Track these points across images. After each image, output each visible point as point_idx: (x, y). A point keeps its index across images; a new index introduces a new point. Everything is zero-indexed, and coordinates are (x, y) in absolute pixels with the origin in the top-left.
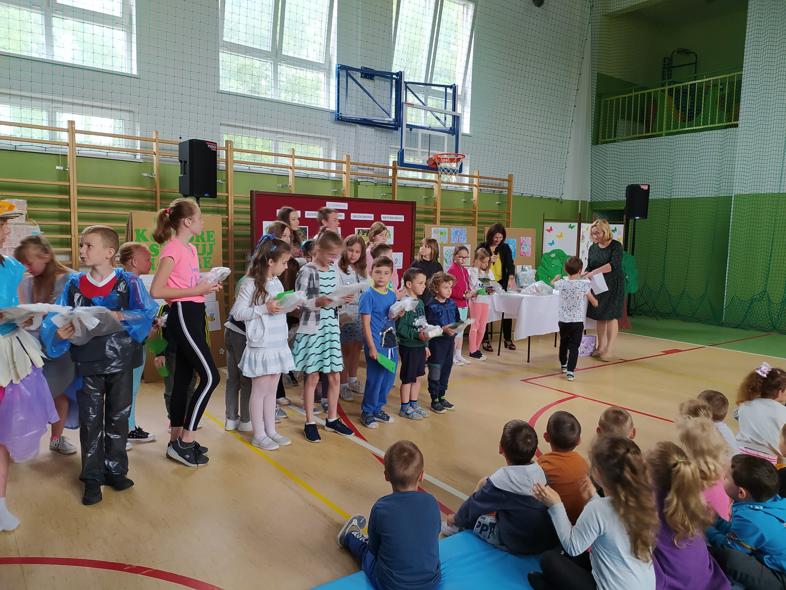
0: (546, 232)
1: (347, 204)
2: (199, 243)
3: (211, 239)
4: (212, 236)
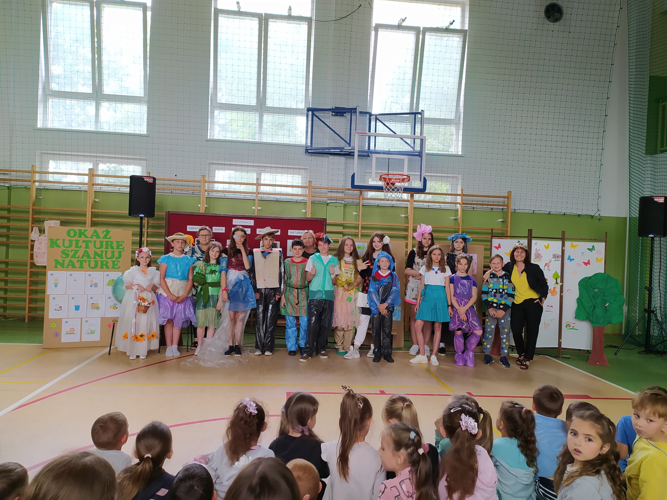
0: (494, 249)
1: (253, 221)
2: (108, 250)
3: (120, 247)
4: (121, 245)
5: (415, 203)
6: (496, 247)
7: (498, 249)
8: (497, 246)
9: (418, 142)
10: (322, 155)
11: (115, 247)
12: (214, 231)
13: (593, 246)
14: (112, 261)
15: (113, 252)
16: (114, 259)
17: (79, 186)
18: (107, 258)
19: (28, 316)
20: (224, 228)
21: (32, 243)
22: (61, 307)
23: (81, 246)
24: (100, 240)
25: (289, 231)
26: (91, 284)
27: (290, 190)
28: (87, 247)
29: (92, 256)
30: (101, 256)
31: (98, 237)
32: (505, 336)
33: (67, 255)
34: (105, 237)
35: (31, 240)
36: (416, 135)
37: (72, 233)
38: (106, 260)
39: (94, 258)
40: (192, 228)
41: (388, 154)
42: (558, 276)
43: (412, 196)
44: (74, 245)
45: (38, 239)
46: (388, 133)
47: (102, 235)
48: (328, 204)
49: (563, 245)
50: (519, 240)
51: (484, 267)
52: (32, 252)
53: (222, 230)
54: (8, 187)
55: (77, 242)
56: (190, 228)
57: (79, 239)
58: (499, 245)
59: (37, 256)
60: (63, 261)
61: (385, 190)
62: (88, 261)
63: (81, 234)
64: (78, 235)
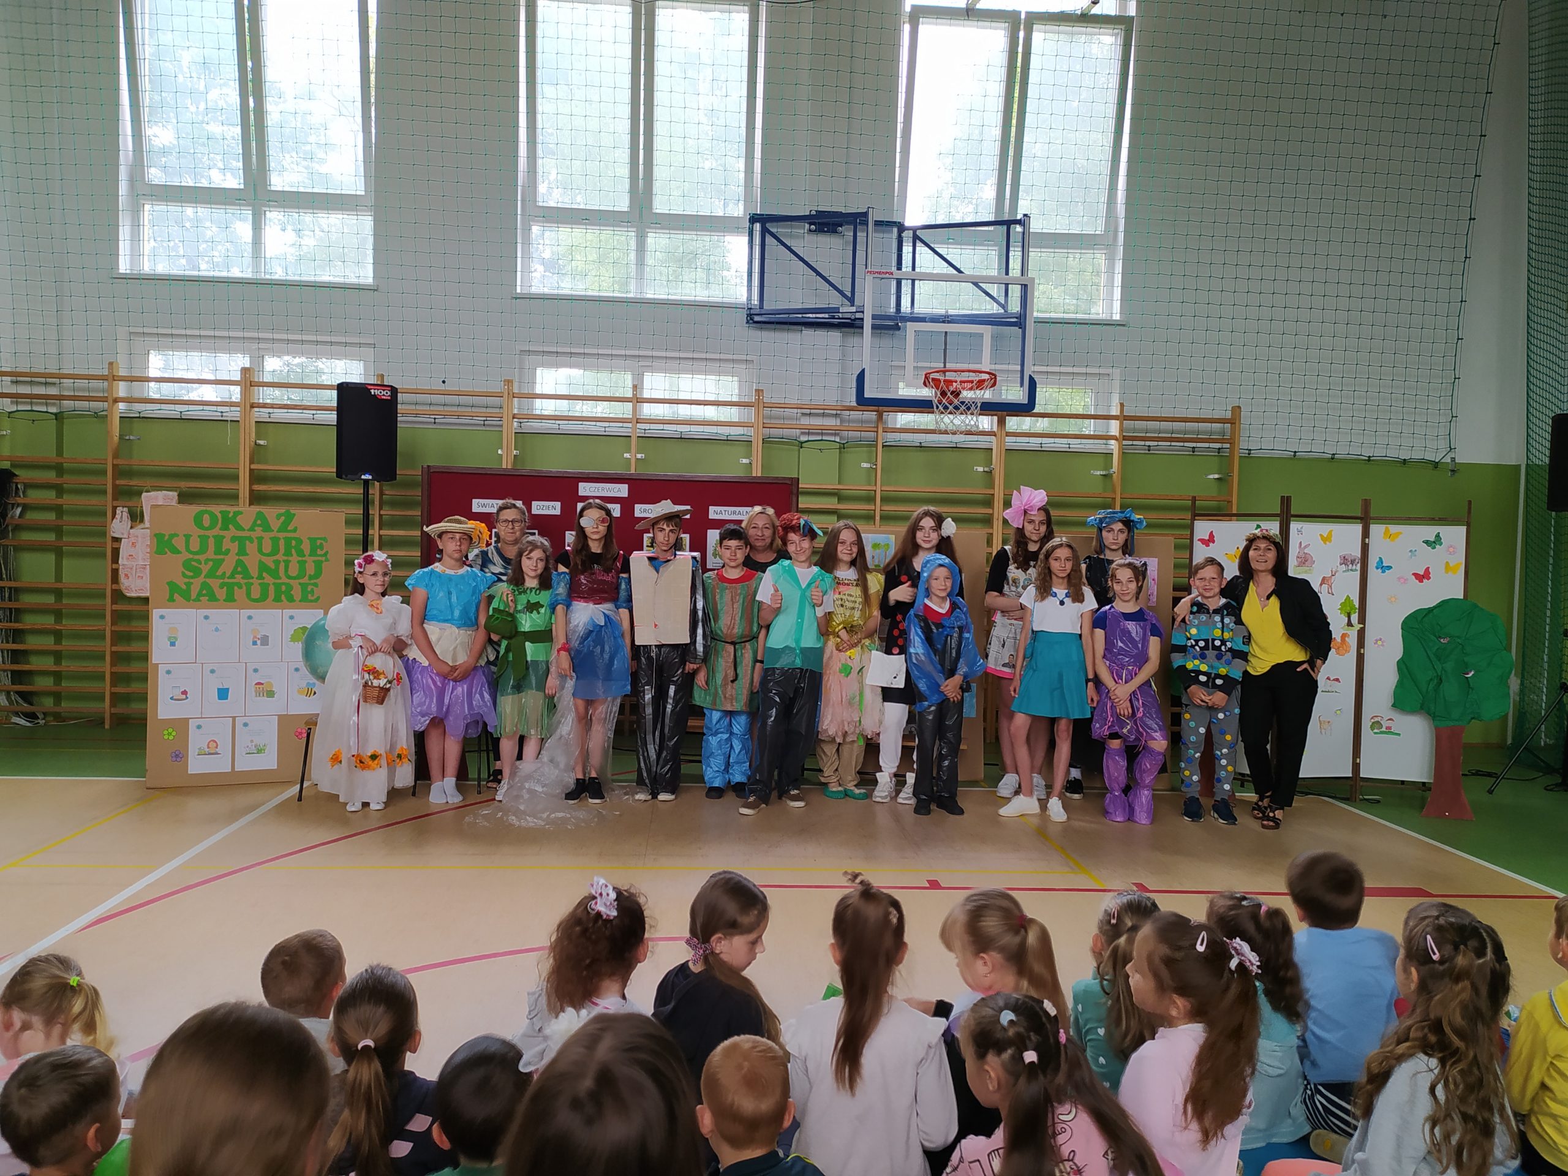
0: (1197, 545)
1: (626, 486)
2: (290, 558)
3: (319, 552)
4: (321, 547)
5: (1008, 439)
6: (1202, 541)
7: (1208, 545)
8: (1207, 538)
9: (1015, 291)
10: (786, 327)
11: (307, 551)
12: (535, 511)
13: (1438, 536)
14: (300, 584)
15: (302, 564)
16: (306, 580)
17: (220, 409)
18: (289, 577)
19: (112, 715)
20: (558, 505)
21: (115, 545)
22: (185, 693)
23: (228, 551)
24: (272, 535)
25: (712, 509)
26: (255, 637)
27: (710, 413)
28: (242, 551)
29: (254, 572)
30: (274, 573)
31: (267, 528)
32: (1225, 751)
33: (197, 572)
34: (283, 528)
35: (113, 538)
36: (1011, 274)
37: (206, 522)
38: (287, 581)
39: (260, 577)
40: (484, 505)
41: (944, 322)
42: (1353, 607)
43: (1002, 422)
44: (212, 548)
45: (129, 534)
46: (945, 271)
47: (275, 525)
48: (802, 443)
49: (1366, 534)
50: (1258, 523)
51: (1175, 589)
52: (115, 566)
53: (553, 508)
54: (56, 414)
55: (219, 540)
56: (479, 505)
57: (222, 533)
58: (1211, 535)
59: (126, 575)
60: (188, 584)
61: (937, 407)
62: (245, 584)
63: (227, 521)
64: (219, 525)
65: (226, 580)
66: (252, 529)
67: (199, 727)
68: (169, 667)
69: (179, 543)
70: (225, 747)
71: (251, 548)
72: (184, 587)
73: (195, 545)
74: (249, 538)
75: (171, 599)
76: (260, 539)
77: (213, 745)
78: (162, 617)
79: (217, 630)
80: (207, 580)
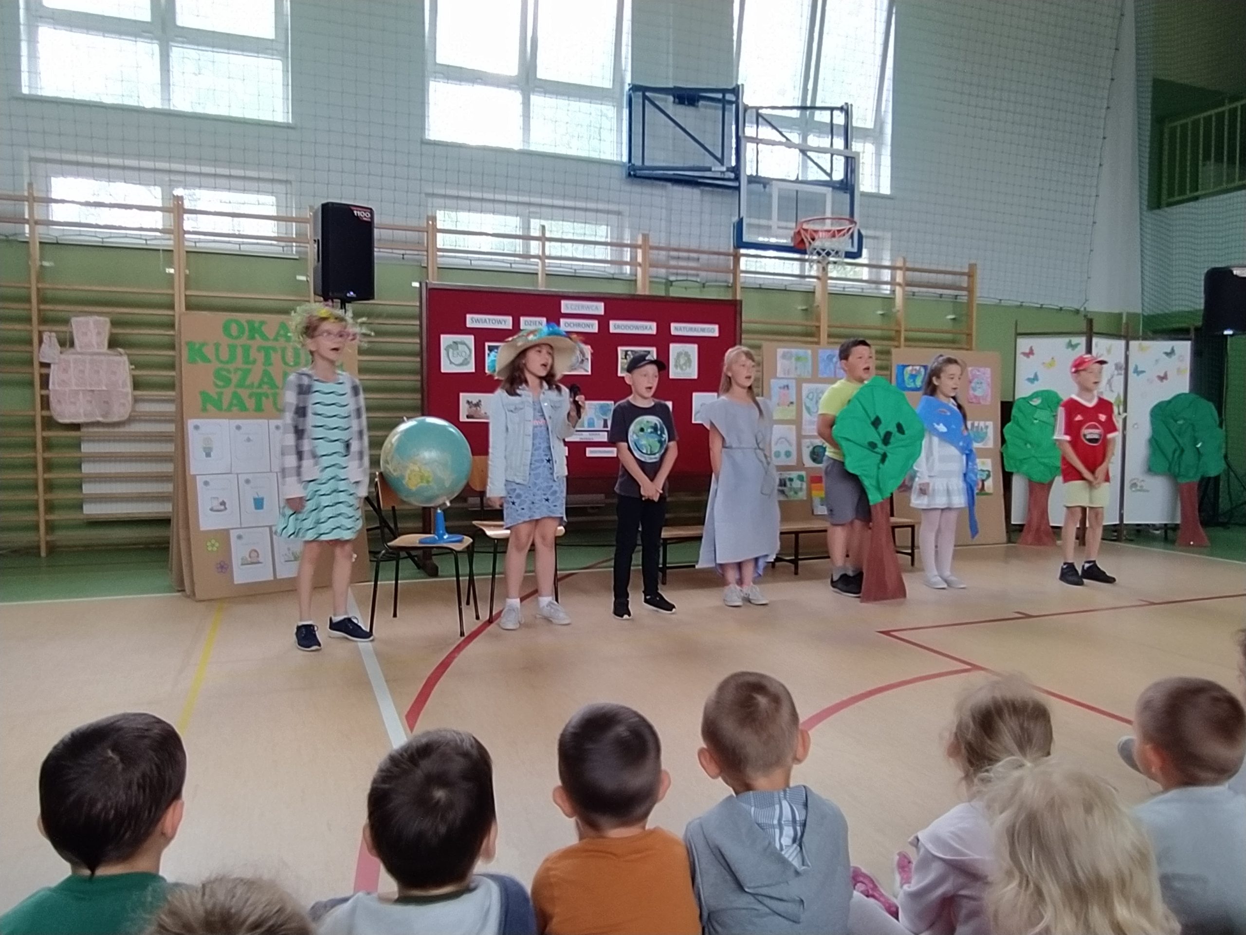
0: (1020, 358)
1: (602, 304)
9: (840, 162)
13: (1173, 348)
24: (293, 345)
25: (673, 325)
28: (268, 361)
31: (289, 339)
33: (228, 381)
37: (234, 331)
40: (477, 321)
44: (240, 357)
49: (1127, 348)
55: (246, 349)
56: (473, 320)
57: (249, 342)
60: (220, 394)
62: (271, 394)
63: (254, 331)
64: (247, 333)
65: (255, 390)
66: (276, 339)
67: (240, 537)
68: (205, 478)
69: (209, 351)
70: (265, 556)
71: (275, 357)
72: (216, 397)
73: (225, 355)
74: (274, 349)
75: (204, 409)
76: (284, 350)
77: (254, 554)
78: (197, 427)
79: (249, 440)
80: (239, 390)
